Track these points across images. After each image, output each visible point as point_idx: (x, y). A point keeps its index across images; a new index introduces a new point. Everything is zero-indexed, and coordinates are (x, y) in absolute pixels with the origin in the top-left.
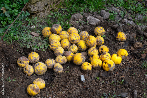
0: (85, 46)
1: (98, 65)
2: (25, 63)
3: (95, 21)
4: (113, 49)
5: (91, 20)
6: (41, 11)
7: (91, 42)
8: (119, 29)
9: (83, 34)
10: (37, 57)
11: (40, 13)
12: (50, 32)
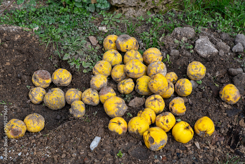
0: (146, 88)
1: (137, 131)
2: (40, 82)
3: (207, 50)
4: (202, 111)
5: (202, 45)
6: (131, 7)
7: (154, 85)
8: (238, 78)
9: (153, 66)
10: (63, 79)
11: (127, 9)
12: (113, 45)
